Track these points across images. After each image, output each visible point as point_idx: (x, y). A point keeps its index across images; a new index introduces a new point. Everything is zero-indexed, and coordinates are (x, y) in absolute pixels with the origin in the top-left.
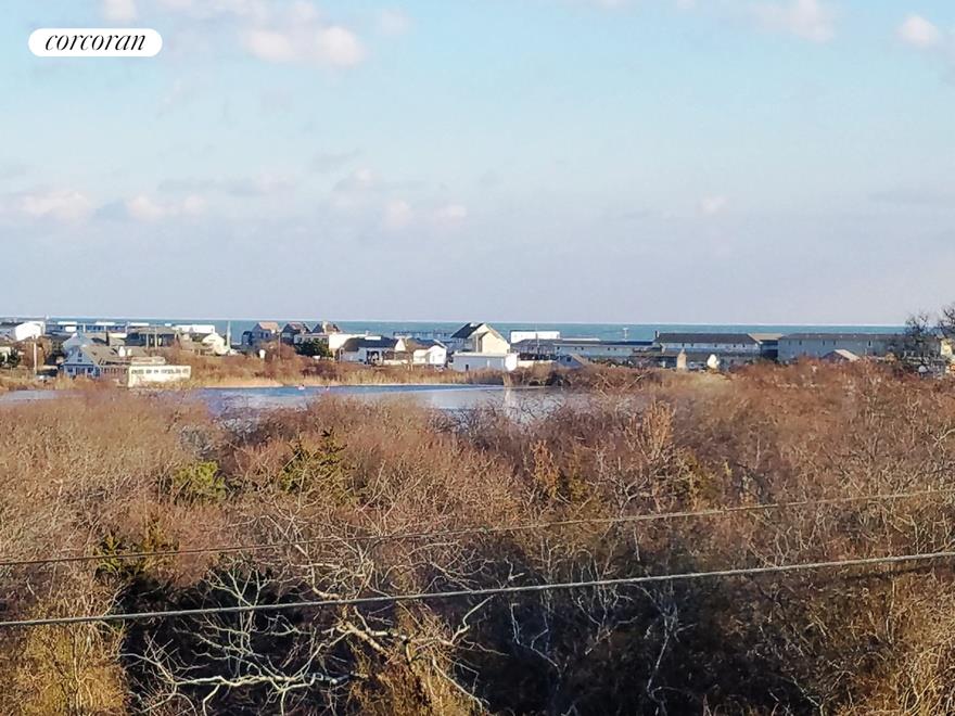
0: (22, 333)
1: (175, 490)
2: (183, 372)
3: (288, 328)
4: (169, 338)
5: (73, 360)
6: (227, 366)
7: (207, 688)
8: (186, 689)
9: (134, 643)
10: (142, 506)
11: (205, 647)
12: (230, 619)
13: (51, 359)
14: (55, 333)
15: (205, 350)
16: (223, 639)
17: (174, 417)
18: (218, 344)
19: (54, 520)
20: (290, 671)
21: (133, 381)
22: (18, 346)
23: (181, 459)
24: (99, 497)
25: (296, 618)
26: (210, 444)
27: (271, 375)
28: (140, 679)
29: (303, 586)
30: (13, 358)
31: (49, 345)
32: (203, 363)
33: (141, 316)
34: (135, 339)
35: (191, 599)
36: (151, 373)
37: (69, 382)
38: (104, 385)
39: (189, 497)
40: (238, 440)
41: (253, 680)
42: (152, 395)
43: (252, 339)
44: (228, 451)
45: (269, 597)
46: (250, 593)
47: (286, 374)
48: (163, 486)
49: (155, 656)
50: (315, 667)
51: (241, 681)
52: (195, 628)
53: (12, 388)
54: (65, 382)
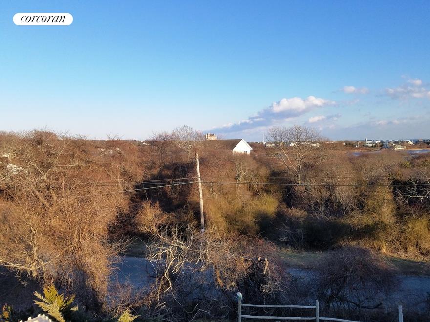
0: (377, 142)
1: (403, 166)
2: (405, 148)
3: (424, 140)
4: (402, 142)
5: (385, 146)
6: (412, 147)
7: (407, 197)
8: (404, 197)
9: (395, 189)
10: (397, 168)
11: (407, 191)
12: (413, 187)
13: (382, 146)
14: (382, 142)
15: (408, 144)
16: (411, 190)
17: (402, 155)
18: (411, 143)
19: (381, 170)
20: (423, 195)
21: (395, 149)
22: (376, 144)
23: (403, 161)
24: (389, 167)
25: (425, 187)
26: (409, 159)
27: (421, 148)
28: (396, 195)
29: (426, 182)
30: (375, 146)
31: (381, 144)
32: (408, 146)
33: (397, 139)
34: (396, 143)
35: (405, 183)
36: (399, 148)
37: (384, 149)
39: (405, 167)
40: (413, 159)
41: (416, 196)
43: (417, 142)
45: (419, 183)
46: (416, 183)
47: (424, 148)
48: (400, 166)
49: (398, 192)
50: (428, 195)
51: (414, 196)
52: (406, 187)
53: (375, 150)
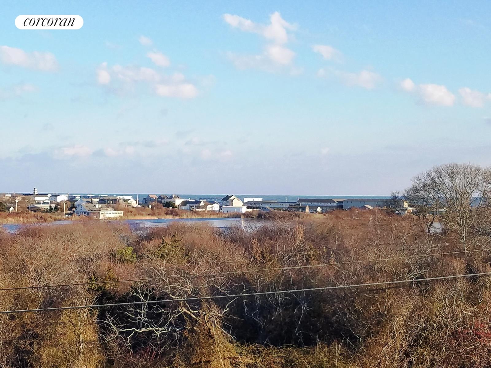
0: (59, 199)
1: (117, 258)
2: (120, 214)
3: (160, 197)
4: (115, 201)
5: (79, 209)
6: (137, 212)
7: (129, 333)
8: (121, 333)
9: (102, 316)
10: (105, 264)
11: (129, 317)
12: (139, 306)
13: (70, 209)
14: (72, 199)
15: (128, 205)
16: (136, 314)
17: (118, 230)
18: (134, 203)
19: (71, 269)
20: (161, 326)
21: (101, 217)
22: (58, 204)
23: (120, 247)
24: (88, 261)
25: (164, 306)
26: (131, 240)
27: (154, 214)
28: (104, 329)
29: (166, 294)
30: (56, 209)
31: (69, 204)
32: (128, 210)
33: (104, 193)
34: (102, 201)
35: (123, 299)
36: (108, 214)
37: (77, 217)
38: (91, 219)
39: (123, 260)
40: (141, 239)
41: (147, 330)
42: (109, 222)
43: (146, 201)
44: (138, 243)
45: (153, 298)
46: (146, 297)
47: (159, 214)
48: (112, 256)
49: (110, 321)
50: (170, 324)
51: (143, 330)
52: (125, 310)
53: (55, 220)
54: (75, 217)
